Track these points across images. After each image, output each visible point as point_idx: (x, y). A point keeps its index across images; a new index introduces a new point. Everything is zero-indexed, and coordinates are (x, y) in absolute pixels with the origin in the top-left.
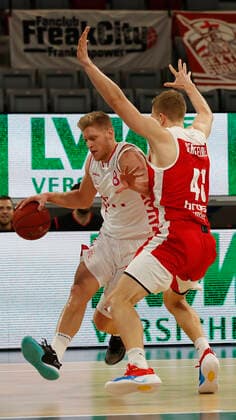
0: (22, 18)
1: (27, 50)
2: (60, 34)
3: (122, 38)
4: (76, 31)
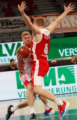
3: (19, 23)
4: (8, 23)
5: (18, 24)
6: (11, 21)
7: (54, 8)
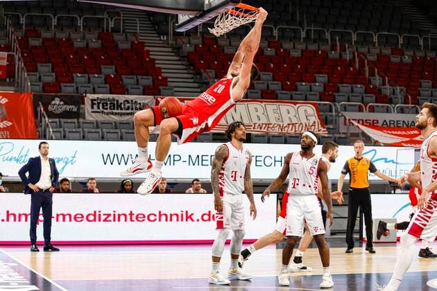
0: (91, 98)
1: (92, 112)
2: (107, 105)
4: (114, 104)
5: (132, 109)
6: (120, 102)
7: (196, 85)
